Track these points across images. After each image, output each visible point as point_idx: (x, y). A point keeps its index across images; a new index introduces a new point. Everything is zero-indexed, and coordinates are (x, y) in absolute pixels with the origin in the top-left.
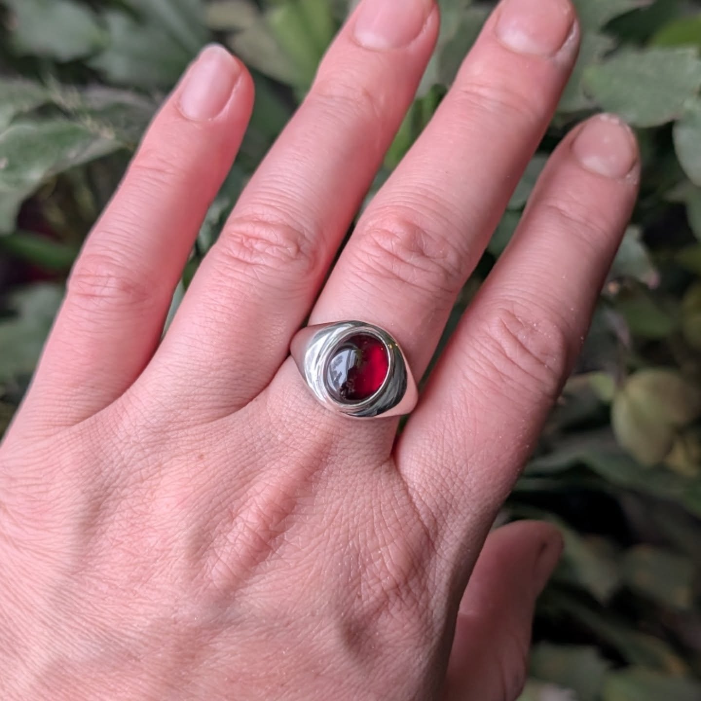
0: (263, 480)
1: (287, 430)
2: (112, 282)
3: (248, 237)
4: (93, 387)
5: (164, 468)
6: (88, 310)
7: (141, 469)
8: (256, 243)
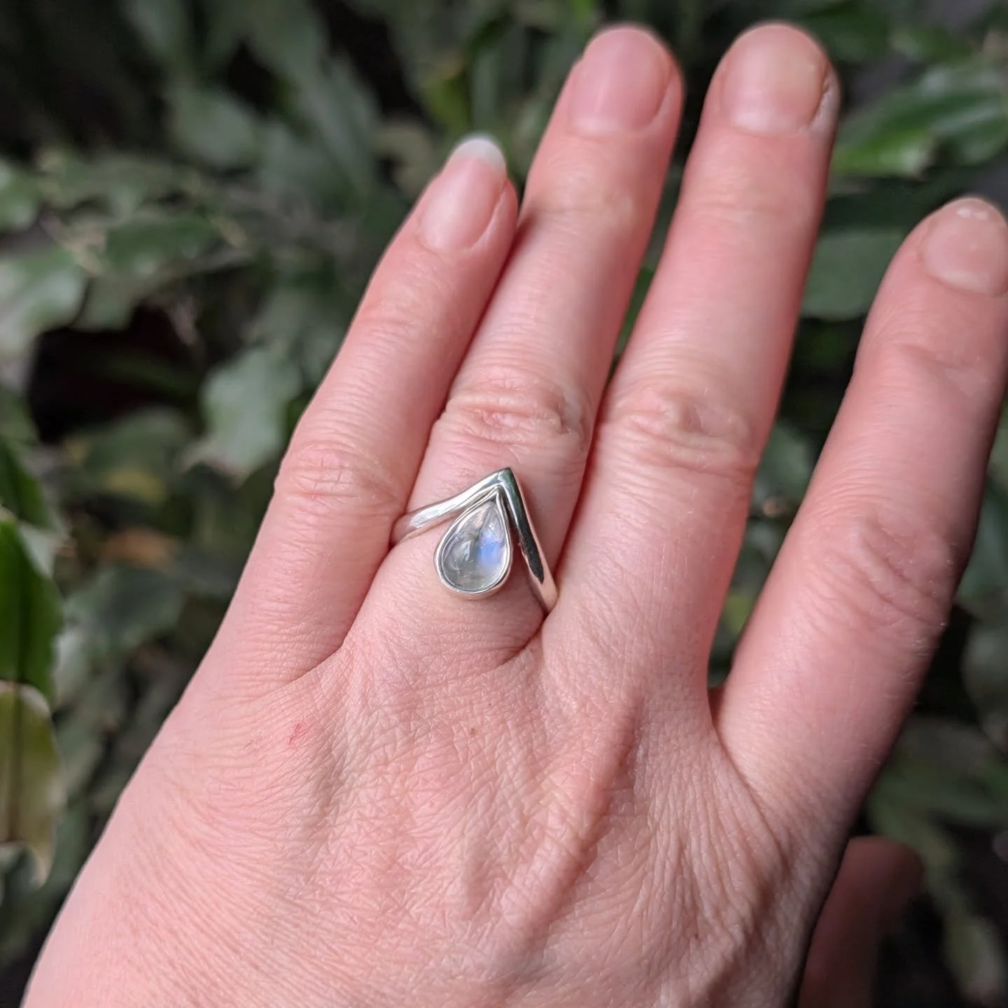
0: (561, 767)
1: (581, 693)
2: (347, 476)
3: (491, 411)
4: (320, 623)
5: (418, 745)
6: (317, 515)
7: (384, 745)
8: (504, 418)
